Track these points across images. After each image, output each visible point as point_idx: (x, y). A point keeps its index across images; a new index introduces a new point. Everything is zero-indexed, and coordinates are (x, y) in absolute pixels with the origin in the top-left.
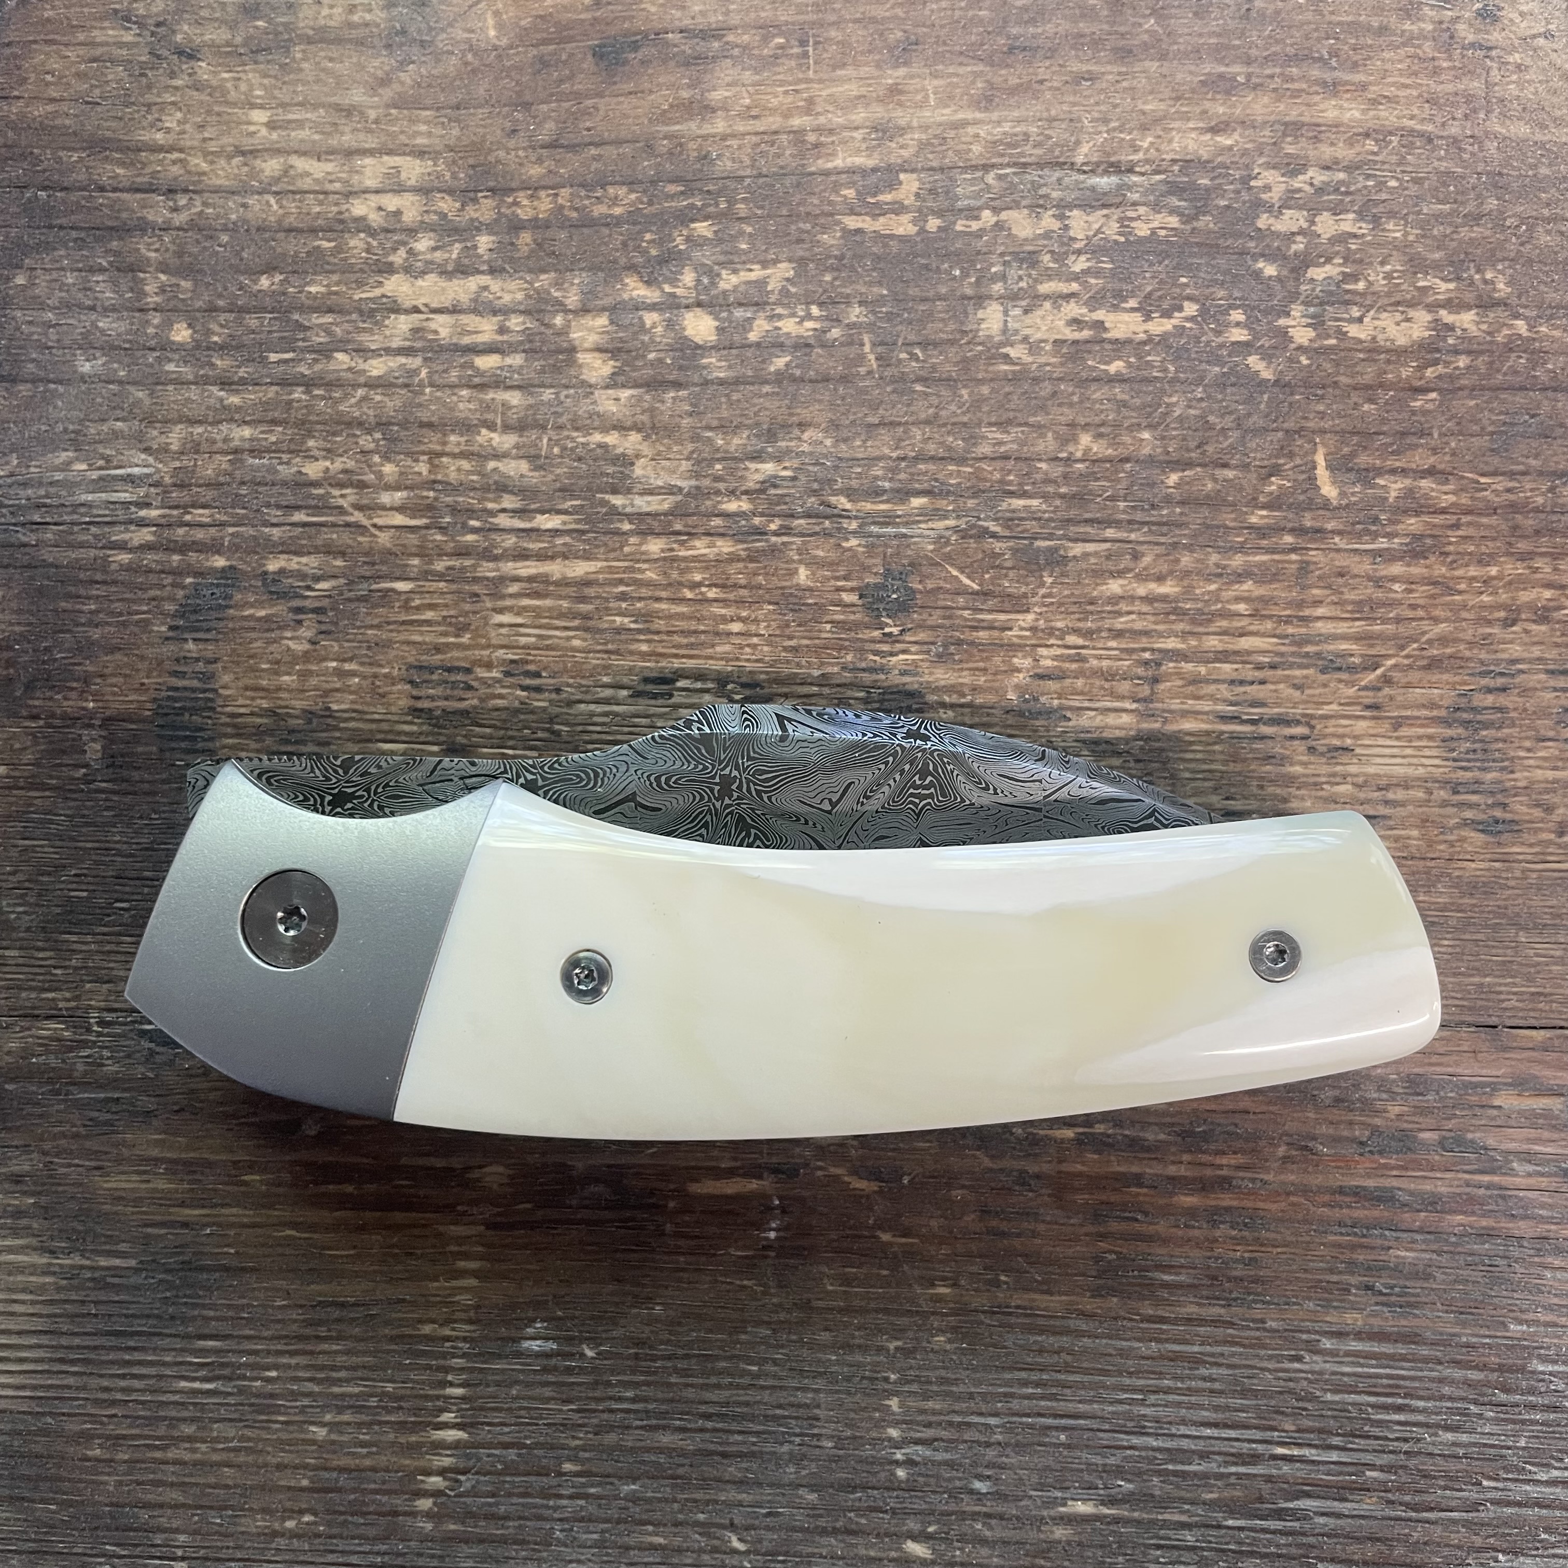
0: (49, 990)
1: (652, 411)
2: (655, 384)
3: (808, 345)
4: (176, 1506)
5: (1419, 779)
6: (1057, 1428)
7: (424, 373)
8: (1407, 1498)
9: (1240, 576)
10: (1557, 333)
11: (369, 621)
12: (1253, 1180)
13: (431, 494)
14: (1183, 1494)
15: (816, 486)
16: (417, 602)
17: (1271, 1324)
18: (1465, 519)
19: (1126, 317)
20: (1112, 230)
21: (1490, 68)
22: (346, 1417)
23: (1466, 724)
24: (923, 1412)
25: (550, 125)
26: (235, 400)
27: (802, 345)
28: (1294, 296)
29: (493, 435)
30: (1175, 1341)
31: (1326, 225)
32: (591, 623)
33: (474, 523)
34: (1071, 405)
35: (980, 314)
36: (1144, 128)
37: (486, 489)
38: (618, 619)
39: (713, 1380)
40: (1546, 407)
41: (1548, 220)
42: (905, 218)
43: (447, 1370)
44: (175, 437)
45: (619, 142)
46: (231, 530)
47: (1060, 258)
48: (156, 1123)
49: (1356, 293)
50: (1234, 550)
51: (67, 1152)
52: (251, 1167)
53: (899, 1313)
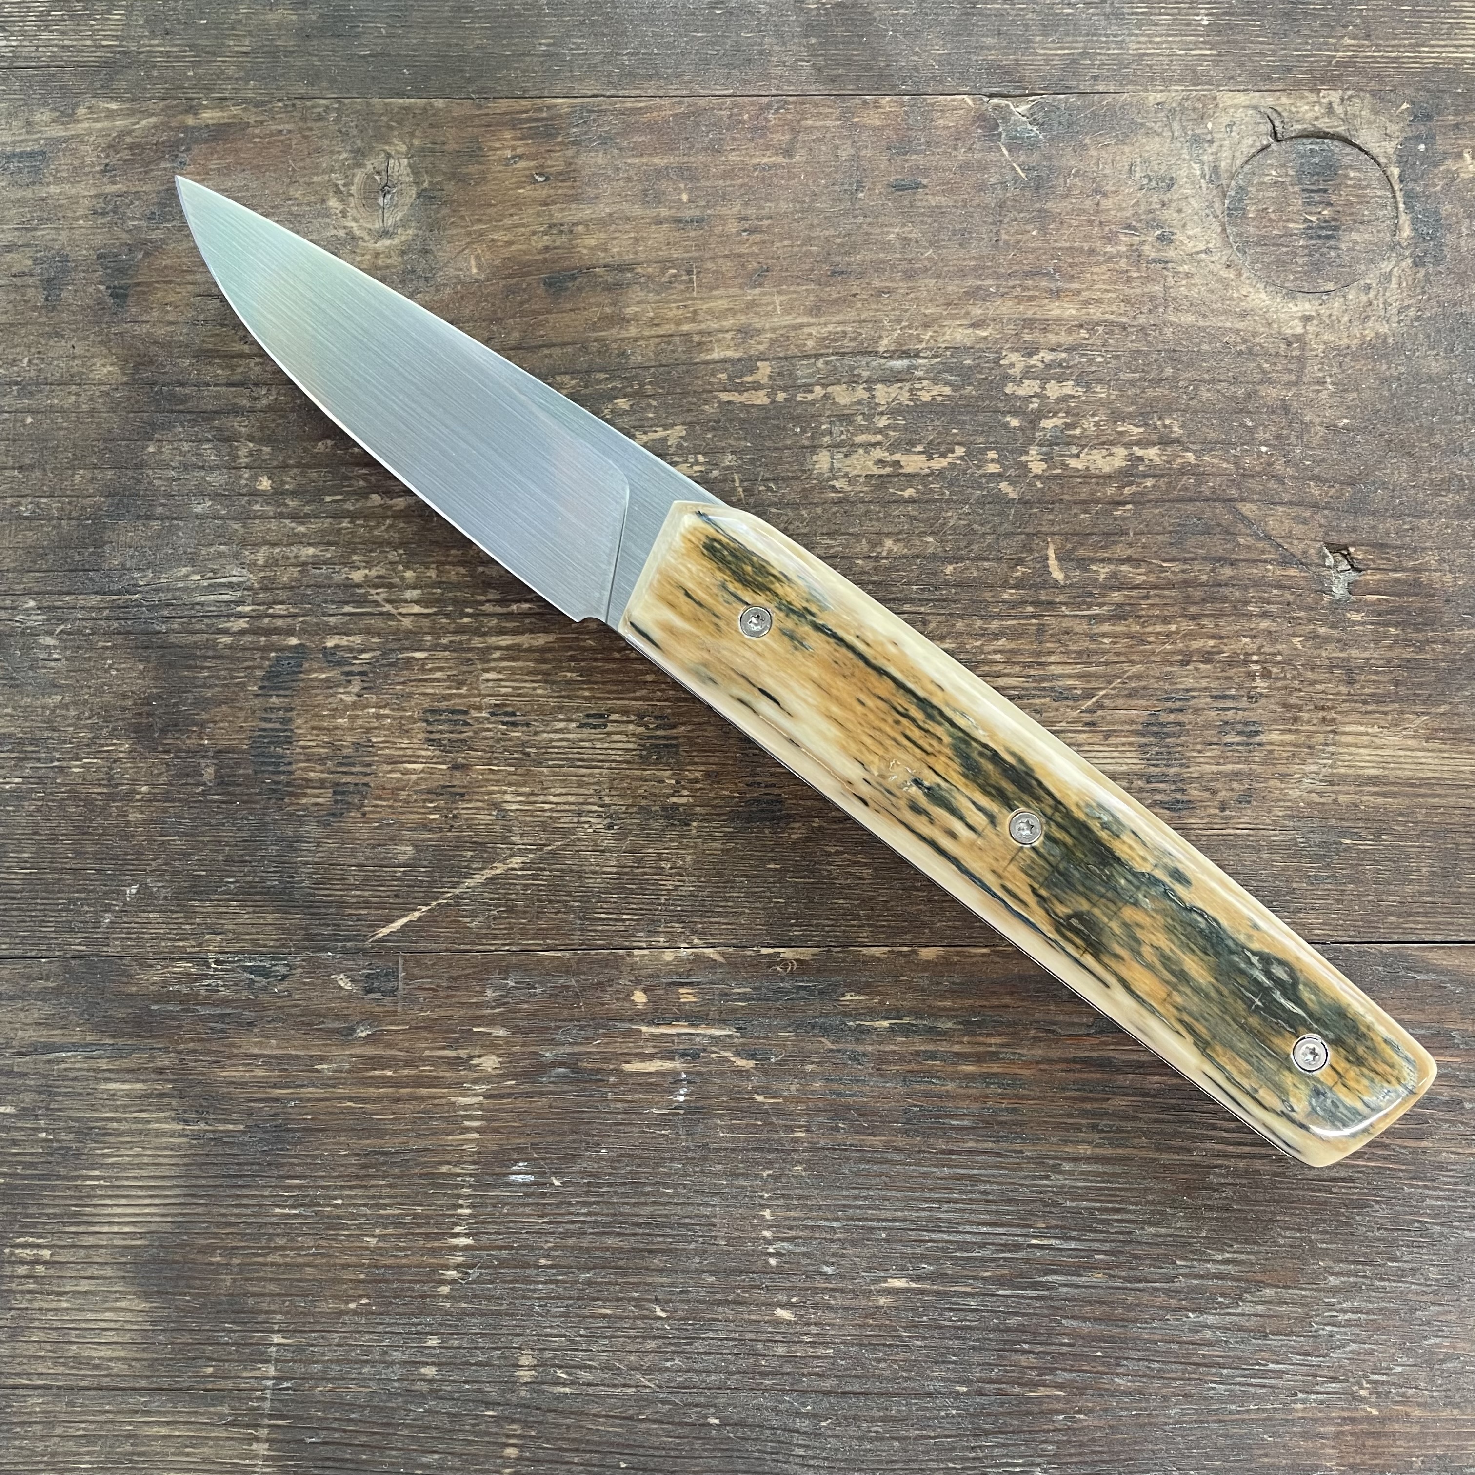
0: (180, 940)
4: (271, 1295)
5: (1123, 773)
6: (878, 1229)
8: (1124, 1274)
9: (996, 636)
10: (1215, 461)
11: (397, 679)
13: (439, 591)
14: (966, 1272)
16: (430, 666)
17: (1027, 1154)
18: (1152, 592)
19: (916, 458)
20: (904, 398)
21: (1166, 277)
22: (389, 1231)
23: (1156, 734)
24: (788, 1219)
25: (516, 334)
26: (301, 529)
28: (1031, 441)
30: (961, 1167)
31: (1054, 390)
32: (550, 678)
33: (469, 610)
34: (878, 519)
35: (815, 458)
36: (926, 326)
37: (475, 586)
38: (568, 675)
40: (1208, 514)
41: (1209, 382)
42: (762, 393)
43: (459, 1196)
44: (261, 556)
45: (564, 344)
46: (301, 619)
47: (868, 417)
48: (256, 1030)
49: (1075, 436)
50: (993, 617)
51: (194, 1051)
52: (322, 1059)
53: (769, 1151)
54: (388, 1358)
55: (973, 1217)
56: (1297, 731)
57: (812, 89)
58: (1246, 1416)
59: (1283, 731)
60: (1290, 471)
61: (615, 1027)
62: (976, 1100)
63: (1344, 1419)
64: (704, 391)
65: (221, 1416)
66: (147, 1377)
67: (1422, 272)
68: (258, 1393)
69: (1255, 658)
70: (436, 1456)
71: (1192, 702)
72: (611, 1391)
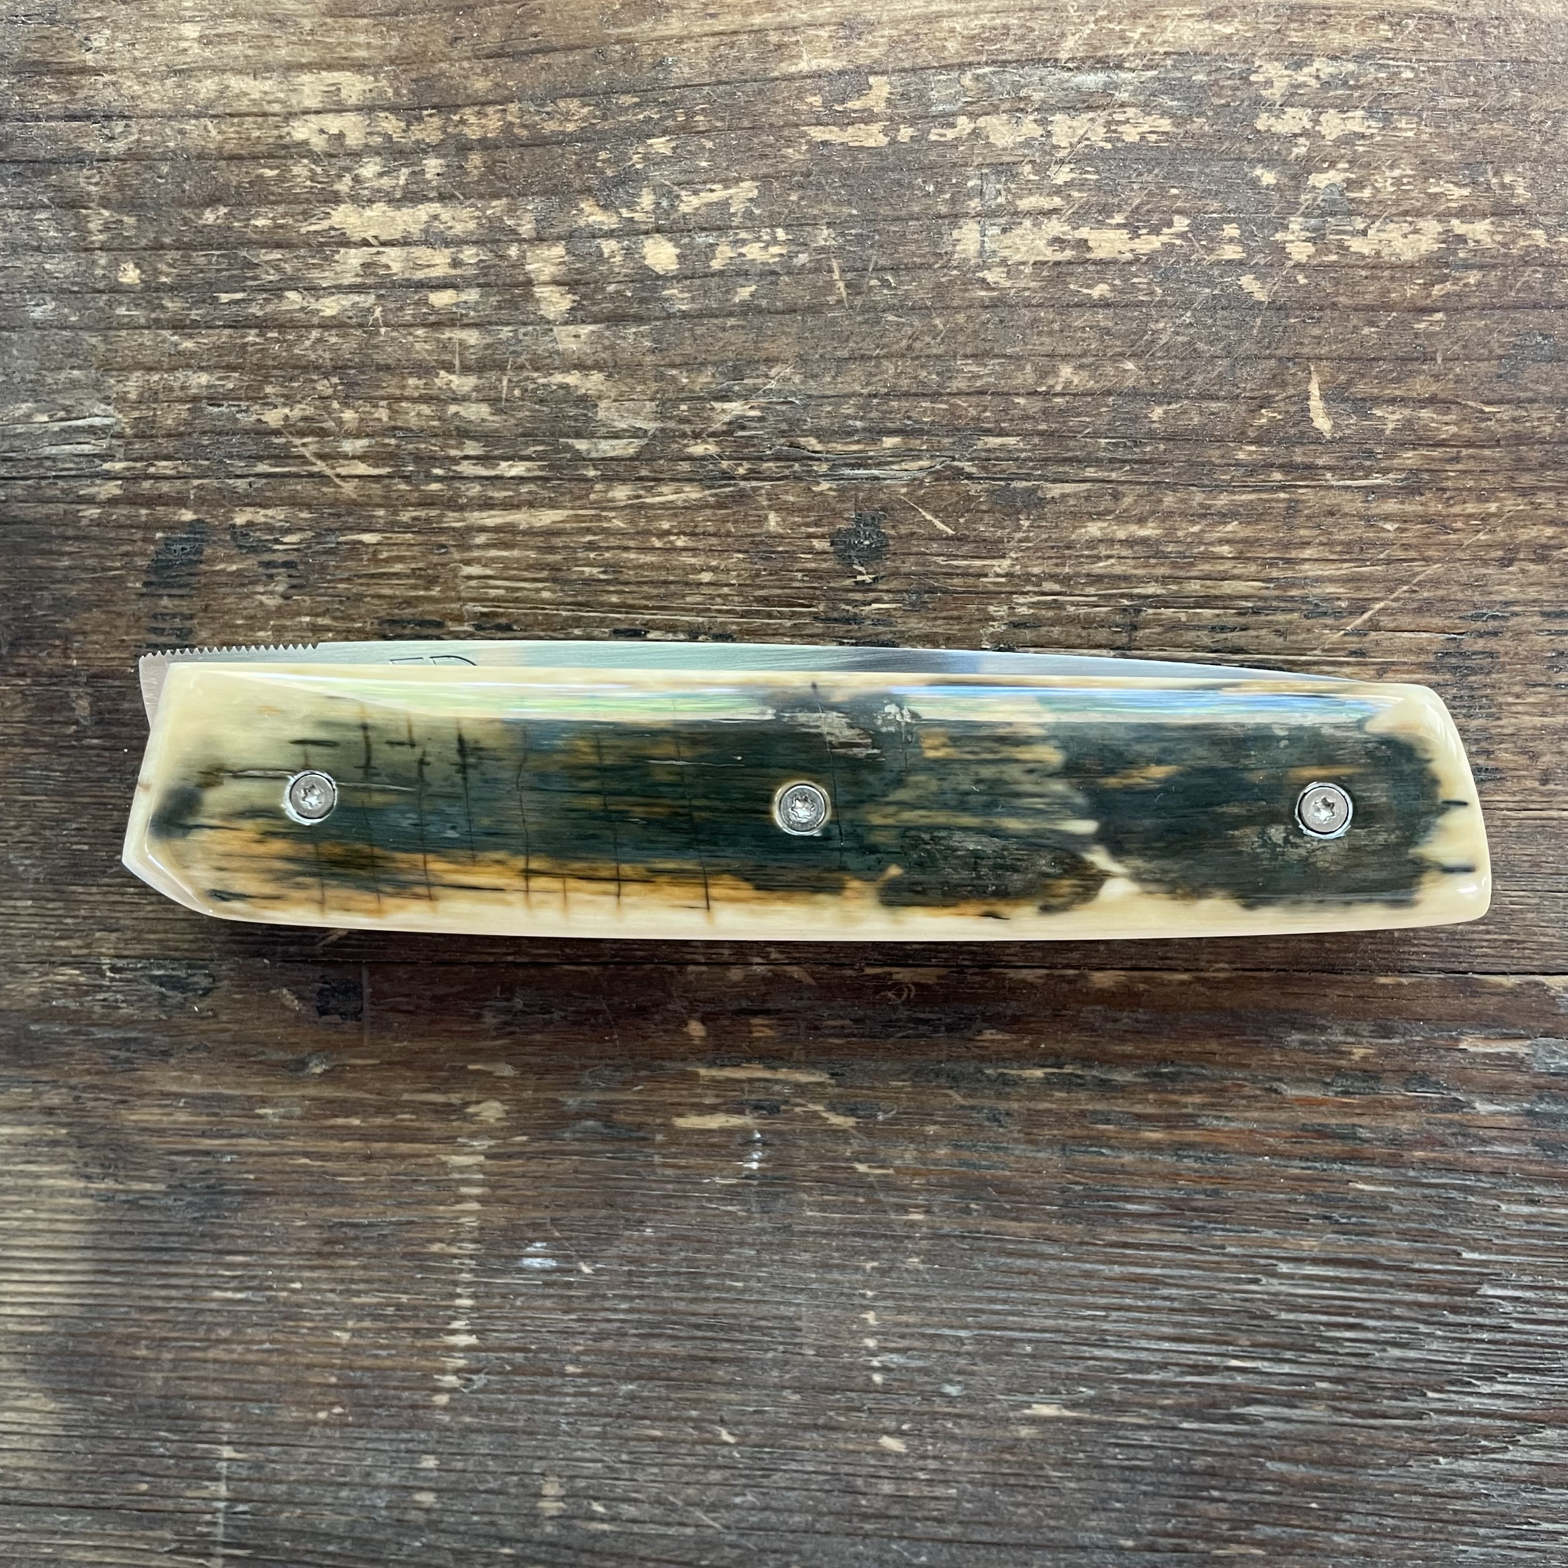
0: (61, 938)
1: (612, 347)
2: (616, 319)
3: (773, 273)
4: (216, 1398)
6: (1021, 1340)
7: (378, 312)
8: (1354, 1406)
9: (1224, 517)
11: (339, 574)
12: (1218, 1118)
13: (393, 441)
14: (1139, 1399)
15: (784, 426)
16: (385, 555)
17: (1232, 1250)
18: (1465, 452)
19: (1111, 234)
20: (1098, 135)
23: (1454, 669)
24: (898, 1324)
25: (496, 32)
26: (188, 345)
27: (769, 274)
28: (1292, 207)
29: (452, 377)
30: (1137, 1265)
31: (1332, 124)
32: (559, 575)
33: (438, 471)
34: (1051, 333)
35: (956, 234)
36: (1135, 16)
37: (447, 435)
38: (587, 570)
39: (703, 1294)
40: (1561, 326)
42: (876, 128)
43: (456, 1284)
44: (133, 385)
46: (196, 482)
47: (1041, 169)
48: (173, 1061)
49: (1361, 201)
50: (1219, 488)
51: (93, 1087)
52: (264, 1101)
53: (875, 1237)
54: (372, 1481)
55: (1150, 1329)
61: (662, 1068)
62: (1164, 1177)
64: (786, 125)
65: (162, 1541)
66: (66, 1492)
68: (208, 1517)
71: (1512, 622)
72: (662, 1530)
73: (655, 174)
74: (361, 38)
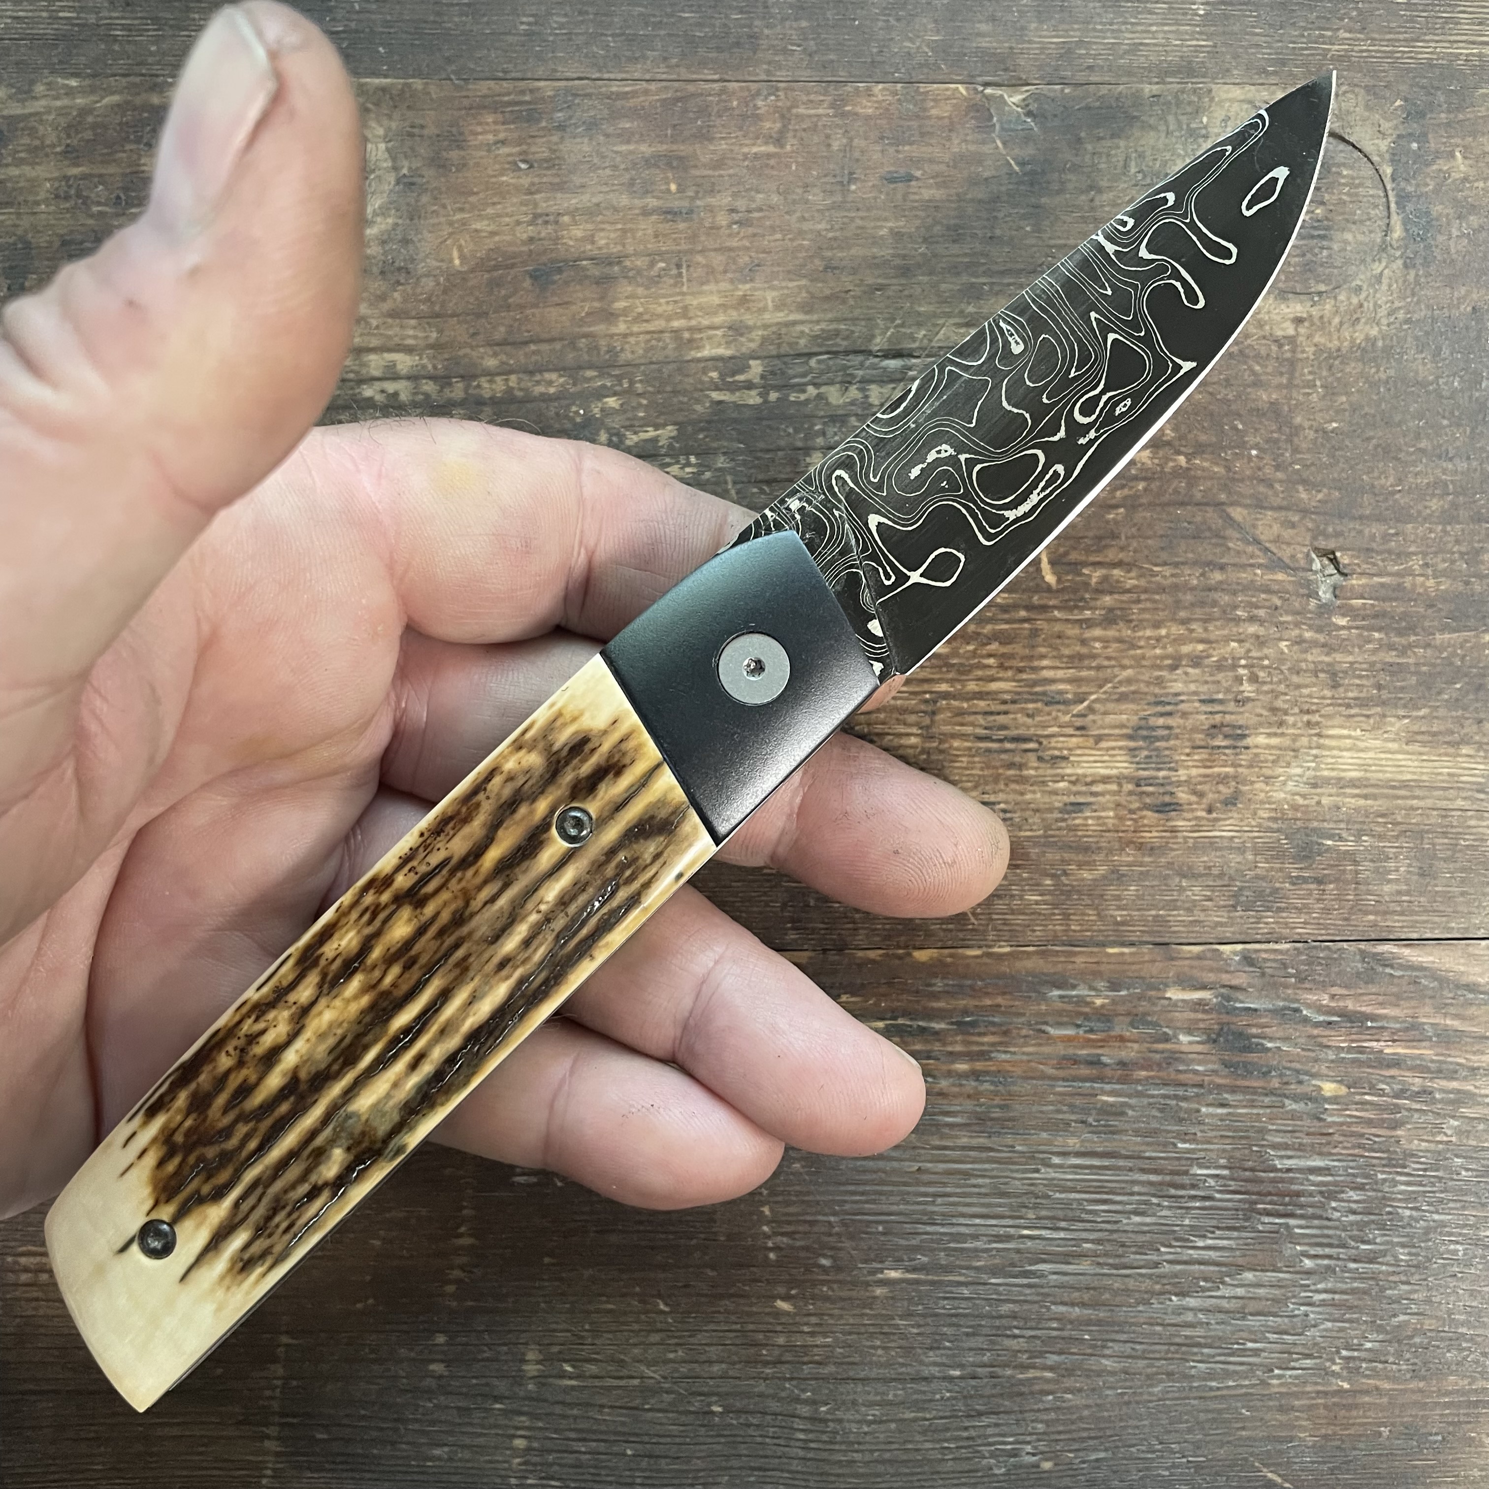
54: (396, 1357)
55: (966, 1210)
56: (1283, 735)
57: (804, 74)
58: (1225, 1392)
59: (1269, 735)
60: (1280, 475)
63: (1318, 1392)
64: (696, 390)
65: (232, 1415)
67: (1412, 273)
68: (268, 1393)
69: (1243, 662)
70: (446, 1449)
71: (1182, 707)
72: (616, 1382)
73: (608, 421)
74: (411, 332)
